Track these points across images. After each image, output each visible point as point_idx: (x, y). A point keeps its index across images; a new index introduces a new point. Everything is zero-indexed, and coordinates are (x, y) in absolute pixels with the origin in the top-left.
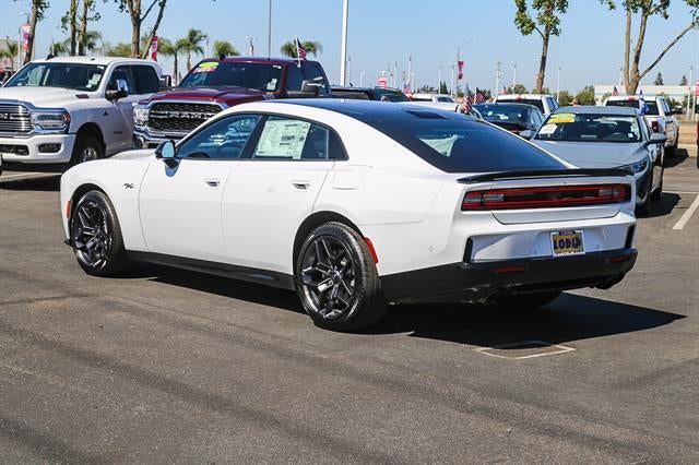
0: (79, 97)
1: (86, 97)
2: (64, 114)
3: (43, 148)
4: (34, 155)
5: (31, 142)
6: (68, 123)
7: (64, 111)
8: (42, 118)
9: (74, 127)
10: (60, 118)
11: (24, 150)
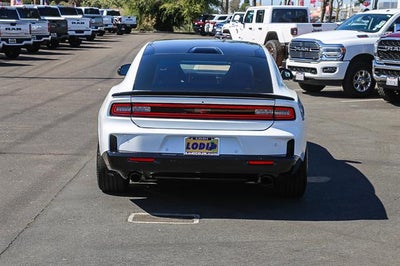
0: (359, 36)
1: (366, 36)
2: (342, 49)
3: (325, 70)
4: (320, 75)
5: (318, 66)
6: (344, 54)
7: (341, 46)
8: (328, 50)
9: (349, 57)
10: (339, 50)
11: (314, 71)
